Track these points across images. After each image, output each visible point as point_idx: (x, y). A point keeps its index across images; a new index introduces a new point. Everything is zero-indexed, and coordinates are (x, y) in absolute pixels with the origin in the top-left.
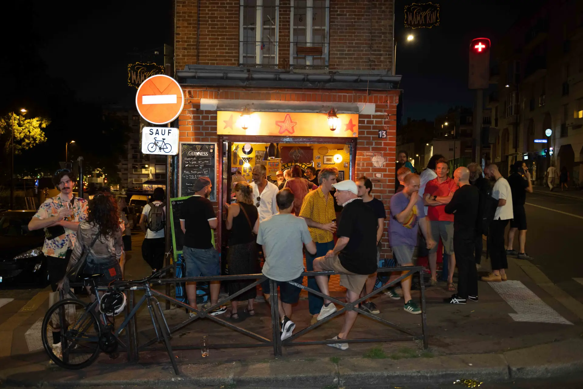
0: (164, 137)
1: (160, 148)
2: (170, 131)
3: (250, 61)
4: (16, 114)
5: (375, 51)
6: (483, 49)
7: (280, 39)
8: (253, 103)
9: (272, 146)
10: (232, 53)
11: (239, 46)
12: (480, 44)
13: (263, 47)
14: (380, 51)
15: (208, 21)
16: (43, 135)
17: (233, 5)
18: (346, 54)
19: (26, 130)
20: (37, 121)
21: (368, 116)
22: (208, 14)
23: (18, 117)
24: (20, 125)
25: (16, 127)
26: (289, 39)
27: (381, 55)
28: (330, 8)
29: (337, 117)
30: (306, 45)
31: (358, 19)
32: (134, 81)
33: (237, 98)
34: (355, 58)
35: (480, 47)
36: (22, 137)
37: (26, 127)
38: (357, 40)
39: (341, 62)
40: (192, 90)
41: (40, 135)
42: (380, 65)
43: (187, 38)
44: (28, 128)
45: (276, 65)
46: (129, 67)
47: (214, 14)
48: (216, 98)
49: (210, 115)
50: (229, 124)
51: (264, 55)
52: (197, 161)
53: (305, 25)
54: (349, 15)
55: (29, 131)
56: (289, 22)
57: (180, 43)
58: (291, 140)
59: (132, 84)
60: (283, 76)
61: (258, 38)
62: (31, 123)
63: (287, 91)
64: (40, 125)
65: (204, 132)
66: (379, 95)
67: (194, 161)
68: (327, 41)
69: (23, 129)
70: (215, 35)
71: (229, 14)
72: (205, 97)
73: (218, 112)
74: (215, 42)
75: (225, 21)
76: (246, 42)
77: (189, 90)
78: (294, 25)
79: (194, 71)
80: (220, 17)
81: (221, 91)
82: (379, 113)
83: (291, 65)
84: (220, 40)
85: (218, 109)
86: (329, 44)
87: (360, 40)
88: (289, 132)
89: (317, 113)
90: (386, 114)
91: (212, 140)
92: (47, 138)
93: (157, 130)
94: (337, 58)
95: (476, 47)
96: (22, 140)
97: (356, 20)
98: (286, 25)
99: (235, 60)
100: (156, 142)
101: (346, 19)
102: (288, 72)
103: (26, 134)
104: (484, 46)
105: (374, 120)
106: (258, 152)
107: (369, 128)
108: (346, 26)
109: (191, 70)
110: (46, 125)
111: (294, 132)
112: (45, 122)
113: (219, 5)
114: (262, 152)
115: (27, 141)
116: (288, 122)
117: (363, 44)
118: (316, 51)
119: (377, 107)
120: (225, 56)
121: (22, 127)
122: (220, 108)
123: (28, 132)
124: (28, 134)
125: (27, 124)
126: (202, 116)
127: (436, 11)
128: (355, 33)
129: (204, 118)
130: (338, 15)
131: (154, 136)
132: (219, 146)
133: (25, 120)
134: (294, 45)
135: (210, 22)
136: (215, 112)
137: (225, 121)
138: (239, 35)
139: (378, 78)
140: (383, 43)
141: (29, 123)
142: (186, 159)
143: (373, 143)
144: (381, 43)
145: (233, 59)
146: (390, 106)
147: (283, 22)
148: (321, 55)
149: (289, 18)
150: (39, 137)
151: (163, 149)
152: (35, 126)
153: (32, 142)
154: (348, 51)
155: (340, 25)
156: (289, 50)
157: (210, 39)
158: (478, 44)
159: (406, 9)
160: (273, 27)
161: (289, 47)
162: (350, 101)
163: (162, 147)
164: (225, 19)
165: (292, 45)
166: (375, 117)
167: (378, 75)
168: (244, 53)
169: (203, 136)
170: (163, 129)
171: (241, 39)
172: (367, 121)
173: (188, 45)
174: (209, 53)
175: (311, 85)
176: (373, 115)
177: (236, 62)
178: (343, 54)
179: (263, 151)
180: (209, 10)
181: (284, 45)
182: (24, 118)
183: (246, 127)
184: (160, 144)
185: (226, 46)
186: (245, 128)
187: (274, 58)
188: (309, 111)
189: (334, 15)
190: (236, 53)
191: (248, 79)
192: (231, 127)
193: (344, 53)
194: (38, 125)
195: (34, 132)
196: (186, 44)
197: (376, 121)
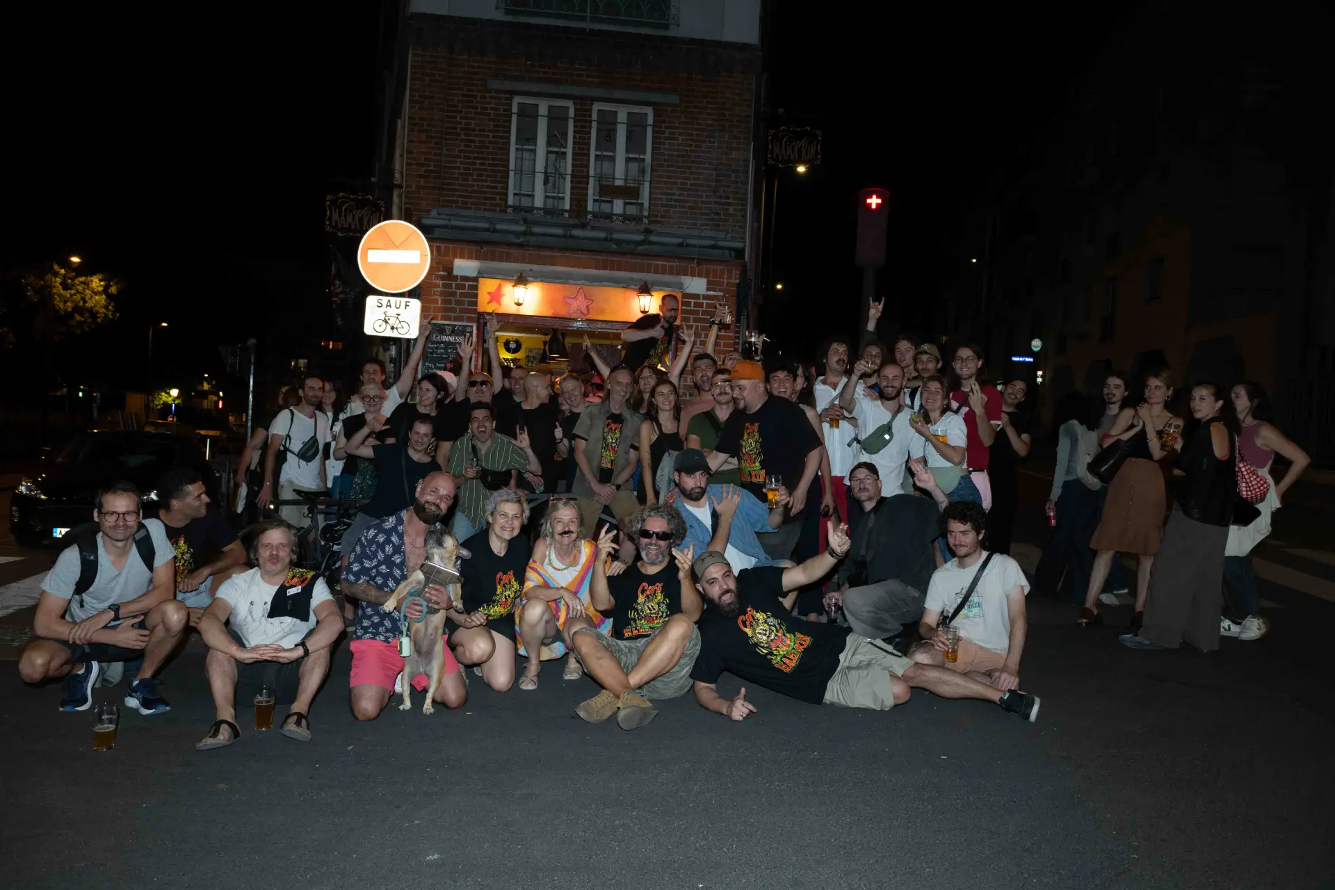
0: (398, 311)
1: (393, 328)
2: (408, 304)
3: (525, 202)
4: (58, 265)
5: (721, 197)
6: (878, 205)
7: (573, 171)
8: (531, 270)
9: (554, 339)
10: (496, 188)
11: (508, 178)
12: (874, 197)
13: (546, 182)
14: (728, 198)
15: (459, 135)
16: (110, 307)
17: (501, 112)
18: (676, 201)
19: (78, 297)
20: (100, 280)
21: (696, 296)
22: (461, 123)
23: (63, 271)
24: (66, 286)
25: (58, 289)
26: (588, 172)
27: (730, 204)
28: (653, 126)
29: (652, 295)
30: (614, 183)
31: (696, 146)
32: (336, 222)
33: (508, 260)
34: (690, 208)
35: (874, 201)
36: (70, 309)
37: (77, 291)
38: (694, 179)
39: (669, 212)
40: (443, 245)
41: (106, 307)
42: (728, 221)
43: (425, 159)
44: (82, 293)
45: (566, 211)
46: (328, 201)
47: (470, 124)
48: (478, 258)
49: (467, 284)
50: (496, 297)
51: (548, 194)
52: (445, 349)
53: (613, 149)
54: (683, 140)
55: (84, 299)
56: (589, 144)
57: (414, 167)
58: (585, 325)
59: (333, 227)
60: (576, 232)
61: (540, 166)
62: (88, 284)
63: (581, 254)
64: (106, 288)
65: (458, 307)
66: (712, 267)
67: (442, 349)
68: (648, 177)
69: (71, 295)
70: (470, 158)
71: (495, 126)
72: (462, 257)
73: (481, 280)
74: (469, 169)
75: (488, 136)
76: (519, 172)
77: (438, 244)
78: (596, 150)
79: (447, 217)
80: (479, 130)
81: (485, 249)
82: (712, 293)
83: (590, 212)
84: (478, 166)
85: (480, 275)
86: (651, 183)
87: (698, 179)
88: (582, 313)
89: (623, 287)
90: (722, 294)
91: (469, 320)
92: (118, 315)
93: (389, 301)
94: (663, 206)
95: (869, 201)
96: (69, 315)
97: (693, 148)
98: (583, 149)
99: (500, 199)
100: (387, 318)
101: (678, 145)
102: (583, 226)
103: (76, 305)
104: (879, 201)
105: (705, 302)
106: (531, 350)
107: (697, 312)
108: (678, 156)
109: (442, 217)
110: (118, 288)
111: (588, 313)
112: (116, 284)
113: (479, 110)
114: (537, 351)
115: (78, 318)
116: (580, 298)
117: (702, 185)
118: (630, 193)
119: (708, 283)
120: (486, 192)
121: (70, 291)
122: (482, 274)
123: (81, 302)
124: (81, 304)
125: (79, 285)
126: (456, 284)
127: (815, 142)
128: (690, 168)
129: (458, 287)
130: (666, 138)
131: (384, 309)
132: (478, 329)
133: (77, 276)
134: (595, 180)
135: (463, 137)
136: (476, 279)
137: (489, 293)
138: (508, 160)
139: (712, 242)
140: (733, 185)
141: (84, 283)
142: (429, 345)
143: (701, 334)
144: (729, 187)
145: (498, 197)
146: (728, 283)
147: (579, 143)
148: (637, 200)
149: (589, 138)
150: (104, 310)
151: (397, 328)
152: (96, 290)
153: (89, 320)
154: (679, 195)
155: (669, 155)
156: (587, 189)
157: (461, 163)
158: (871, 197)
159: (771, 135)
160: (563, 150)
161: (587, 183)
162: (671, 273)
163: (395, 327)
164: (487, 133)
165: (591, 180)
166: (705, 297)
167: (712, 238)
168: (515, 188)
169: (456, 312)
170: (398, 299)
171: (512, 165)
172: (695, 303)
173: (426, 171)
174: (460, 185)
175: (615, 247)
176: (703, 295)
177: (503, 202)
178: (671, 200)
179: (539, 349)
180: (461, 118)
181: (580, 180)
182: (74, 274)
183: (520, 302)
184: (392, 321)
185: (487, 176)
186: (519, 304)
187: (563, 198)
188: (611, 284)
189: (660, 138)
190: (502, 188)
191: (524, 234)
192: (499, 303)
193: (673, 197)
194: (101, 289)
195: (94, 301)
196: (424, 169)
197: (707, 303)
